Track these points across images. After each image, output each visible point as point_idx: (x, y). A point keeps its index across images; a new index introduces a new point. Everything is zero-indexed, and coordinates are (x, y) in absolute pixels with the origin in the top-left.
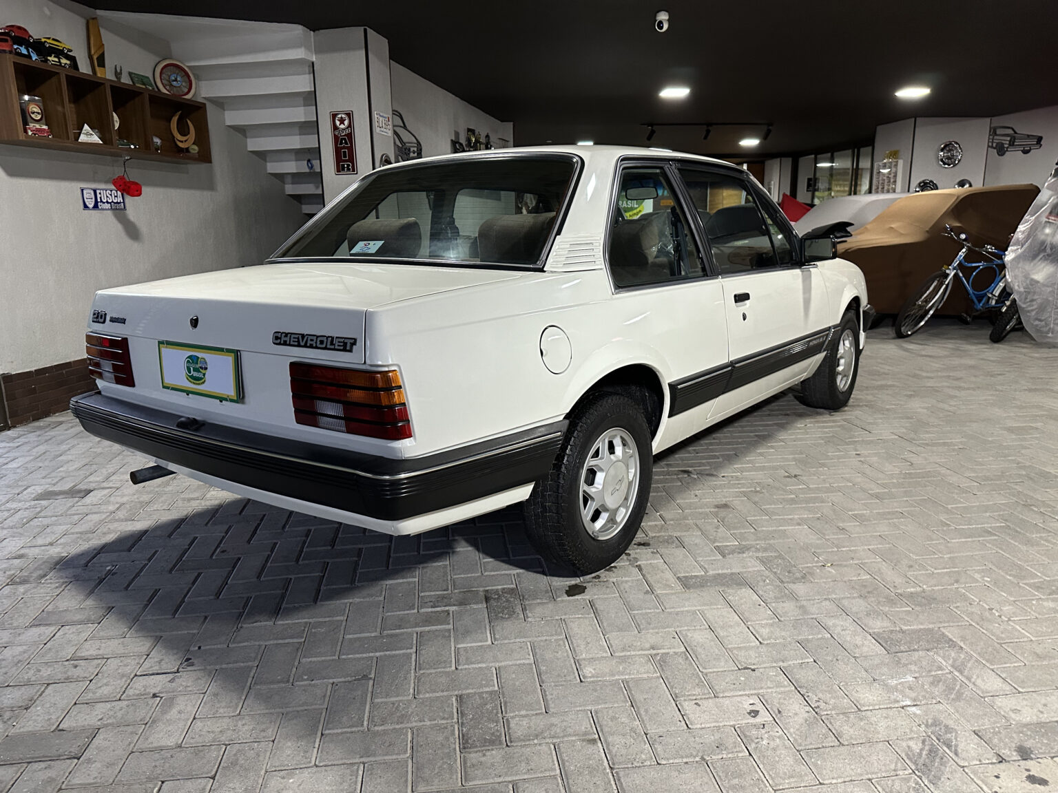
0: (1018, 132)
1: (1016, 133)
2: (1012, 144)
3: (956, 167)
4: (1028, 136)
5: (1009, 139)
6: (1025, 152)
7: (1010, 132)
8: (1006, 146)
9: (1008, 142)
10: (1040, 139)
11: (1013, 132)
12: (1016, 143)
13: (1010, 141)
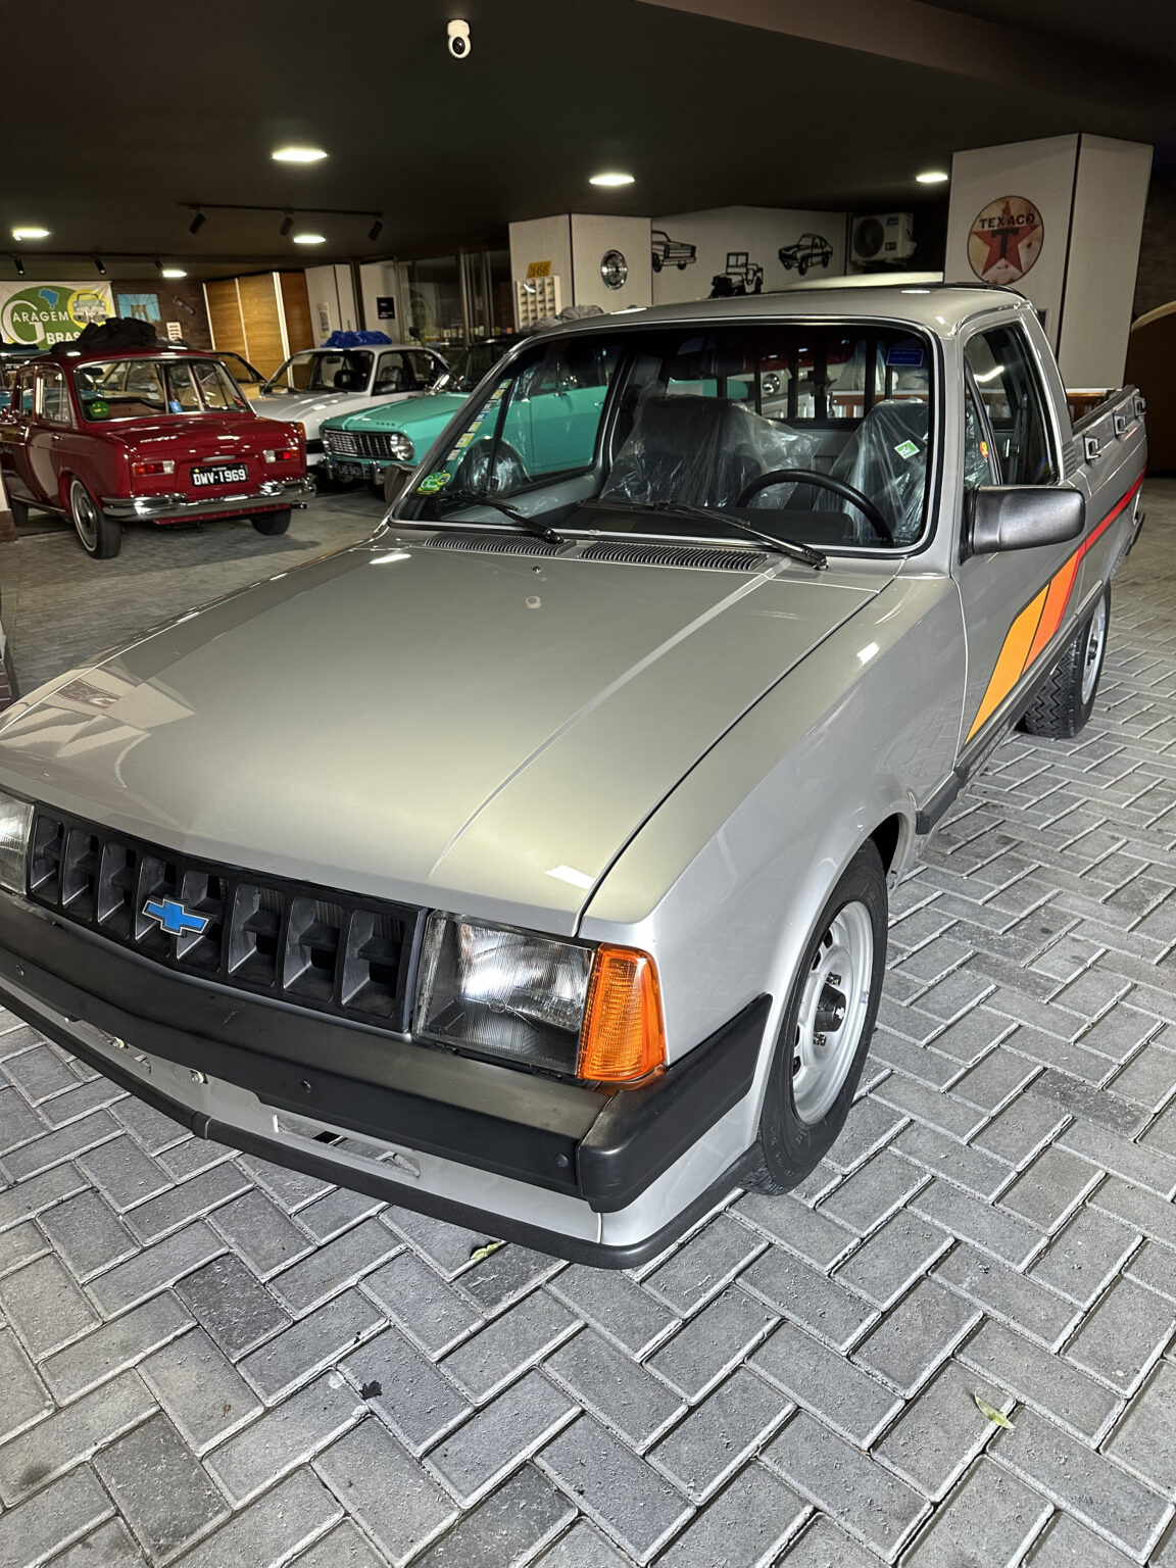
0: (672, 239)
1: (669, 240)
2: (666, 257)
3: (623, 287)
4: (682, 245)
5: (662, 248)
6: (682, 267)
7: (662, 238)
8: (661, 258)
9: (662, 253)
10: (693, 249)
11: (665, 239)
12: (671, 255)
13: (665, 251)
